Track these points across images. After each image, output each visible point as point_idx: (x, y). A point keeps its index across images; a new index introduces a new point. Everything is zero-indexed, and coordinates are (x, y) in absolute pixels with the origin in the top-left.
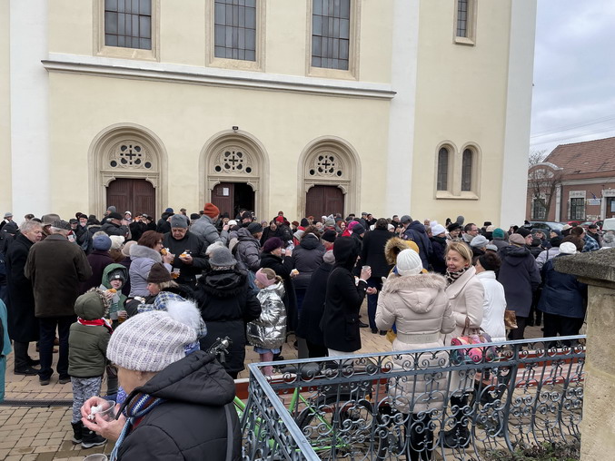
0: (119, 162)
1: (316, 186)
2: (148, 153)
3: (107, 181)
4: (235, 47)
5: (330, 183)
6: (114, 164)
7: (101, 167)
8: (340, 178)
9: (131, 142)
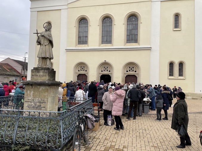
0: (80, 70)
1: (128, 75)
2: (86, 68)
3: (77, 75)
4: (107, 41)
5: (132, 74)
6: (79, 71)
7: (76, 72)
8: (135, 73)
9: (83, 66)
